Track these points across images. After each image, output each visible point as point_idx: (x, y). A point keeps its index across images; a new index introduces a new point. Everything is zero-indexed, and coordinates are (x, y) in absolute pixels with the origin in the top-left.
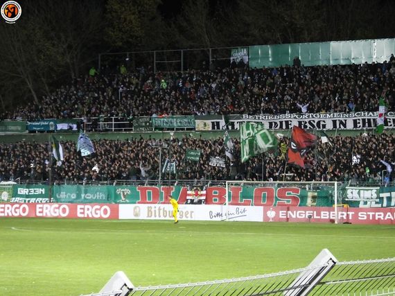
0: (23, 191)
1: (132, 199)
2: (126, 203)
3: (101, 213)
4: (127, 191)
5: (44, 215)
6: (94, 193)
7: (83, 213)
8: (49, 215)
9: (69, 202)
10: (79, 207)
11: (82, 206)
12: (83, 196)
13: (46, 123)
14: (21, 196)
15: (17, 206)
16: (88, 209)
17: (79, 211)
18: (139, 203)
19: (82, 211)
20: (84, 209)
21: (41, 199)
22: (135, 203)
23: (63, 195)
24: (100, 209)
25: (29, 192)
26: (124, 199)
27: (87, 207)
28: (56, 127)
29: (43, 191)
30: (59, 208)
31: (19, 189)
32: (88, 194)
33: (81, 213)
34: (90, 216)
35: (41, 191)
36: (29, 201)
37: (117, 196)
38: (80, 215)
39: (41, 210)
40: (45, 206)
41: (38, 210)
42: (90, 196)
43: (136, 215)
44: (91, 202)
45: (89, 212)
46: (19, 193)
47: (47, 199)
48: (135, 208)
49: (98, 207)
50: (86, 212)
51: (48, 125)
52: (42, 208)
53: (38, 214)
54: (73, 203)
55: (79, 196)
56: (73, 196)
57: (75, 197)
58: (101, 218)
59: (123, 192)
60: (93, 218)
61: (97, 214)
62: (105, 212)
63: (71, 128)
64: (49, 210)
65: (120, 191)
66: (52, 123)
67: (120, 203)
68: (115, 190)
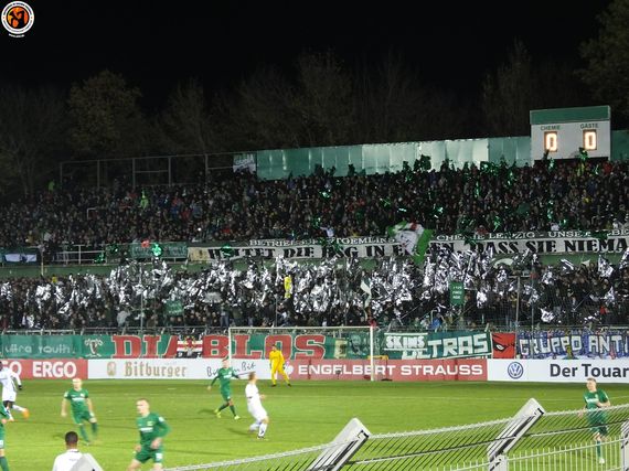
1: (105, 352)
2: (97, 358)
3: (64, 372)
4: (99, 342)
6: (55, 345)
7: (41, 372)
9: (23, 357)
10: (35, 363)
11: (40, 363)
12: (40, 348)
16: (47, 367)
17: (35, 369)
18: (114, 357)
19: (39, 369)
20: (41, 366)
22: (109, 358)
23: (14, 348)
24: (63, 367)
26: (94, 353)
27: (46, 363)
28: (4, 259)
32: (47, 347)
33: (38, 372)
34: (50, 375)
37: (86, 349)
38: (36, 375)
42: (49, 350)
43: (111, 373)
44: (52, 357)
45: (48, 371)
48: (109, 364)
49: (61, 363)
50: (45, 370)
54: (27, 360)
55: (35, 350)
56: (28, 350)
57: (30, 351)
58: (64, 378)
59: (93, 343)
60: (54, 378)
61: (59, 373)
62: (70, 369)
63: (24, 259)
65: (89, 342)
67: (89, 358)
68: (83, 341)
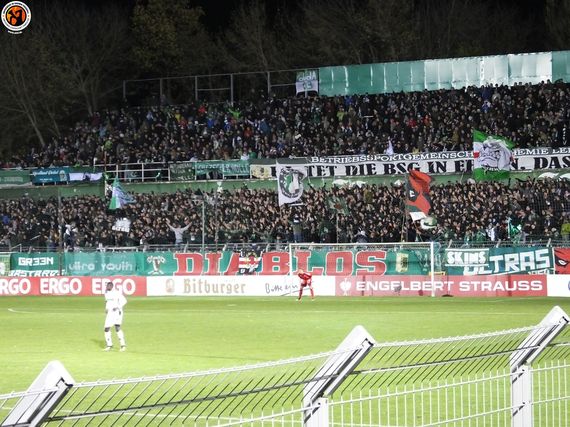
0: (24, 261)
1: (168, 269)
2: (160, 275)
3: (123, 289)
4: (161, 259)
5: (51, 292)
6: (118, 263)
7: (100, 289)
8: (56, 292)
9: (84, 275)
11: (99, 280)
12: (103, 266)
13: (55, 173)
14: (23, 268)
15: (16, 280)
17: (95, 286)
18: (176, 274)
19: (99, 286)
20: (101, 284)
21: (48, 271)
22: (172, 274)
23: (77, 266)
24: (121, 284)
25: (34, 262)
26: (156, 269)
28: (69, 178)
29: (52, 260)
30: (69, 283)
31: (20, 259)
32: (110, 264)
33: (98, 289)
35: (48, 260)
36: (33, 274)
37: (148, 266)
38: (95, 292)
39: (46, 286)
40: (52, 280)
41: (43, 286)
42: (112, 267)
43: (170, 290)
44: (113, 274)
46: (20, 264)
47: (57, 271)
48: (168, 281)
49: (119, 280)
51: (58, 175)
52: (48, 283)
53: (43, 291)
54: (87, 277)
55: (98, 267)
56: (91, 267)
57: (93, 268)
59: (156, 260)
62: (129, 287)
63: (88, 178)
64: (57, 285)
65: (151, 259)
66: (62, 172)
67: (151, 275)
68: (146, 258)
